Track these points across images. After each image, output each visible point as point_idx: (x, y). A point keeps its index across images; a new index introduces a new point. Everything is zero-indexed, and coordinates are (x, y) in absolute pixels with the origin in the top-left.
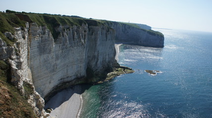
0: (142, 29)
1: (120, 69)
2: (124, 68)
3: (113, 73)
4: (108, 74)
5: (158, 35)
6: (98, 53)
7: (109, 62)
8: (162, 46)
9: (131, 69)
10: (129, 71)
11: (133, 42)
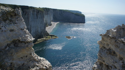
0: (71, 13)
1: (49, 36)
2: (52, 36)
3: (43, 39)
4: (38, 40)
5: (81, 16)
6: (31, 27)
7: (41, 32)
8: (84, 22)
9: (56, 36)
10: (54, 37)
11: (66, 21)
